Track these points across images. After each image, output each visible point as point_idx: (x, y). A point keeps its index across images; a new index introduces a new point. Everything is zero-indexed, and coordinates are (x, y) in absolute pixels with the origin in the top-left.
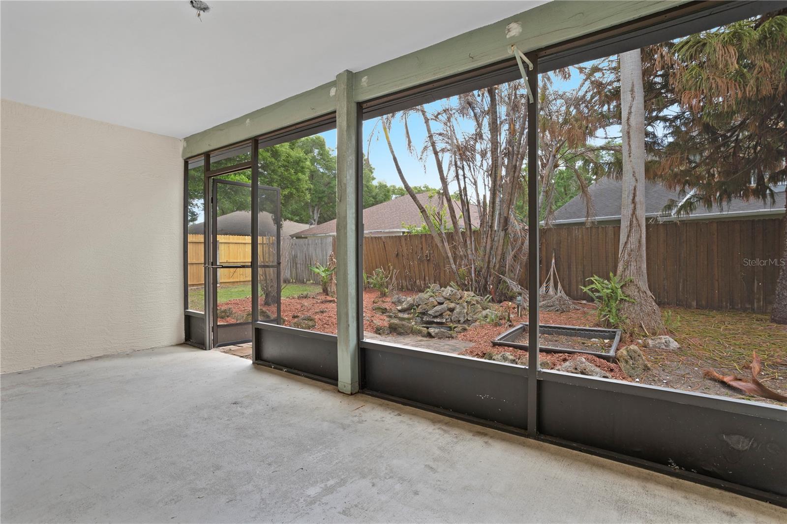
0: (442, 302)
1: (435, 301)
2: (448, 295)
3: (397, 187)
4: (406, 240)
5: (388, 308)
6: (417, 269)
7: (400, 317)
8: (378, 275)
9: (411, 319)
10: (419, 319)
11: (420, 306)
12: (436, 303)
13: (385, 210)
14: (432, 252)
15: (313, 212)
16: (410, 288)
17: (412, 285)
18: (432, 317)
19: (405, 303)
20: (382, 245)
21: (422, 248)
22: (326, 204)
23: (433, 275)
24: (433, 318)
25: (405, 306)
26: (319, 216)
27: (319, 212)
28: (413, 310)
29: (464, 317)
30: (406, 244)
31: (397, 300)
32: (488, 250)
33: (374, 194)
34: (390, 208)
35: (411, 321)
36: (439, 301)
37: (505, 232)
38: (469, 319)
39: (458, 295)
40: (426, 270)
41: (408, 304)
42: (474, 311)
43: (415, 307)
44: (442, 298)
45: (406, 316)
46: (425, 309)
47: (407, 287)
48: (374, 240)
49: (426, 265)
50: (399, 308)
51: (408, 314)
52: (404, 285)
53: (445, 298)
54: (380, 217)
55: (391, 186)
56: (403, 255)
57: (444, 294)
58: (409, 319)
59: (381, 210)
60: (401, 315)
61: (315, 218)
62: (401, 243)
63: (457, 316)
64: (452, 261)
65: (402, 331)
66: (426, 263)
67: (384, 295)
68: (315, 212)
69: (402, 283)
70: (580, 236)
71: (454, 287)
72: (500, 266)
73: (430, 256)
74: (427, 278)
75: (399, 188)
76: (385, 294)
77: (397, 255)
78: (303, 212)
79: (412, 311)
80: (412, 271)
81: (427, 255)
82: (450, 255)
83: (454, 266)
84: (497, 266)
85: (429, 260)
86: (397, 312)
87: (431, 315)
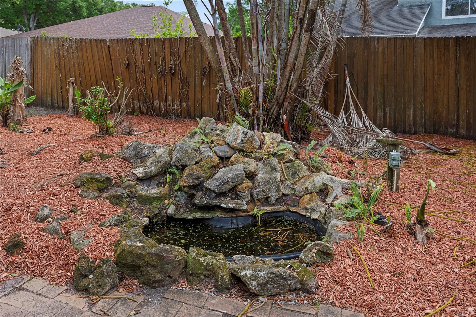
0: (227, 155)
1: (215, 156)
2: (239, 141)
3: (124, 4)
4: (141, 45)
5: (113, 175)
6: (155, 86)
7: (140, 196)
8: (95, 97)
9: (165, 198)
10: (182, 198)
11: (187, 171)
12: (216, 160)
13: (111, 20)
14: (178, 63)
15: (29, 20)
16: (145, 111)
17: (148, 107)
18: (214, 195)
19: (151, 160)
20: (105, 51)
21: (164, 58)
22: (44, 12)
23: (178, 93)
24: (215, 198)
25: (153, 169)
26: (35, 24)
27: (36, 20)
28: (168, 175)
29: (278, 190)
30: (142, 51)
31: (133, 153)
32: (291, 60)
33: (99, 7)
34: (117, 18)
35: (166, 201)
36: (221, 154)
37: (311, 33)
38: (286, 192)
39: (256, 141)
40: (169, 87)
41: (160, 164)
42: (293, 175)
43: (173, 170)
44: (225, 148)
45: (154, 191)
46: (198, 179)
47: (140, 109)
48: (94, 44)
49: (169, 81)
50: (139, 171)
51: (158, 185)
52: (136, 107)
53: (233, 148)
54: (104, 27)
55: (118, 2)
56: (136, 66)
57: (229, 139)
58: (161, 198)
59: (106, 20)
60: (142, 190)
61: (31, 26)
62: (134, 49)
63: (265, 189)
64: (227, 76)
65: (158, 276)
66: (169, 77)
67: (105, 132)
68: (31, 20)
69: (133, 104)
70: (380, 49)
71: (242, 123)
72: (299, 86)
73: (175, 67)
74: (170, 98)
75: (126, 5)
76: (107, 131)
77: (128, 65)
78: (15, 19)
79: (168, 177)
80: (149, 88)
81: (171, 67)
82: (224, 66)
83: (229, 85)
84: (295, 85)
85: (173, 74)
86: (133, 183)
87: (214, 192)
